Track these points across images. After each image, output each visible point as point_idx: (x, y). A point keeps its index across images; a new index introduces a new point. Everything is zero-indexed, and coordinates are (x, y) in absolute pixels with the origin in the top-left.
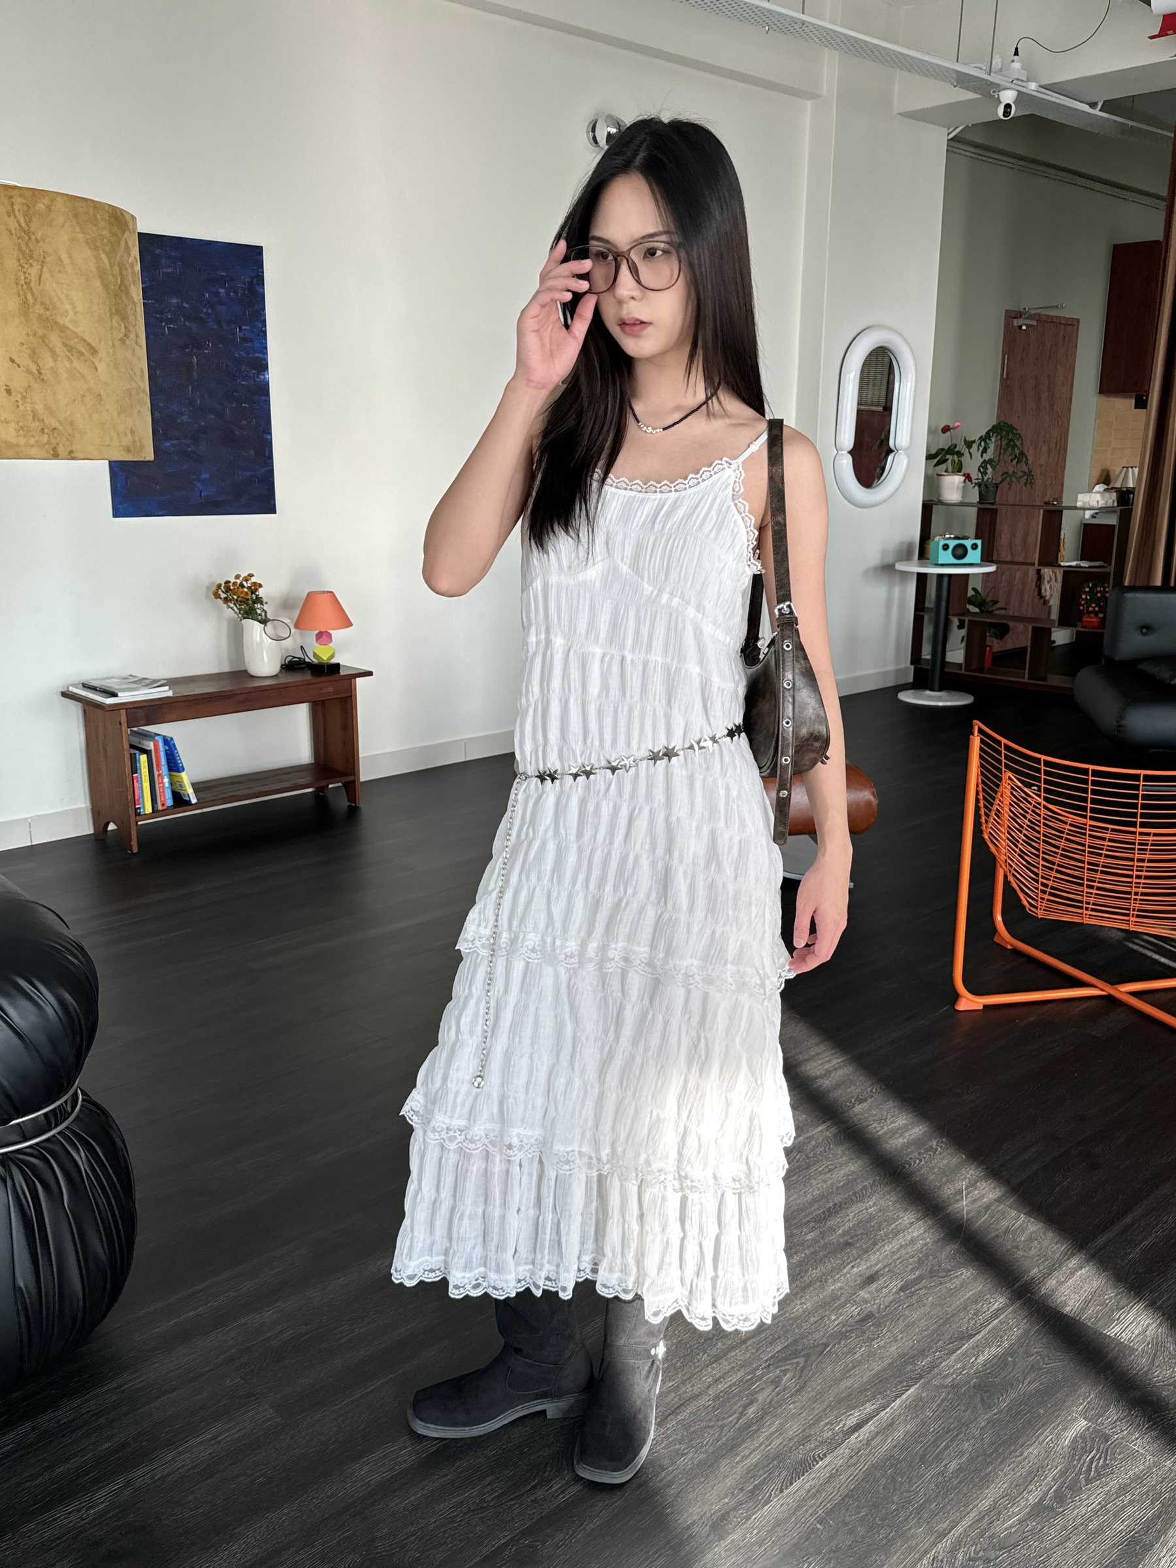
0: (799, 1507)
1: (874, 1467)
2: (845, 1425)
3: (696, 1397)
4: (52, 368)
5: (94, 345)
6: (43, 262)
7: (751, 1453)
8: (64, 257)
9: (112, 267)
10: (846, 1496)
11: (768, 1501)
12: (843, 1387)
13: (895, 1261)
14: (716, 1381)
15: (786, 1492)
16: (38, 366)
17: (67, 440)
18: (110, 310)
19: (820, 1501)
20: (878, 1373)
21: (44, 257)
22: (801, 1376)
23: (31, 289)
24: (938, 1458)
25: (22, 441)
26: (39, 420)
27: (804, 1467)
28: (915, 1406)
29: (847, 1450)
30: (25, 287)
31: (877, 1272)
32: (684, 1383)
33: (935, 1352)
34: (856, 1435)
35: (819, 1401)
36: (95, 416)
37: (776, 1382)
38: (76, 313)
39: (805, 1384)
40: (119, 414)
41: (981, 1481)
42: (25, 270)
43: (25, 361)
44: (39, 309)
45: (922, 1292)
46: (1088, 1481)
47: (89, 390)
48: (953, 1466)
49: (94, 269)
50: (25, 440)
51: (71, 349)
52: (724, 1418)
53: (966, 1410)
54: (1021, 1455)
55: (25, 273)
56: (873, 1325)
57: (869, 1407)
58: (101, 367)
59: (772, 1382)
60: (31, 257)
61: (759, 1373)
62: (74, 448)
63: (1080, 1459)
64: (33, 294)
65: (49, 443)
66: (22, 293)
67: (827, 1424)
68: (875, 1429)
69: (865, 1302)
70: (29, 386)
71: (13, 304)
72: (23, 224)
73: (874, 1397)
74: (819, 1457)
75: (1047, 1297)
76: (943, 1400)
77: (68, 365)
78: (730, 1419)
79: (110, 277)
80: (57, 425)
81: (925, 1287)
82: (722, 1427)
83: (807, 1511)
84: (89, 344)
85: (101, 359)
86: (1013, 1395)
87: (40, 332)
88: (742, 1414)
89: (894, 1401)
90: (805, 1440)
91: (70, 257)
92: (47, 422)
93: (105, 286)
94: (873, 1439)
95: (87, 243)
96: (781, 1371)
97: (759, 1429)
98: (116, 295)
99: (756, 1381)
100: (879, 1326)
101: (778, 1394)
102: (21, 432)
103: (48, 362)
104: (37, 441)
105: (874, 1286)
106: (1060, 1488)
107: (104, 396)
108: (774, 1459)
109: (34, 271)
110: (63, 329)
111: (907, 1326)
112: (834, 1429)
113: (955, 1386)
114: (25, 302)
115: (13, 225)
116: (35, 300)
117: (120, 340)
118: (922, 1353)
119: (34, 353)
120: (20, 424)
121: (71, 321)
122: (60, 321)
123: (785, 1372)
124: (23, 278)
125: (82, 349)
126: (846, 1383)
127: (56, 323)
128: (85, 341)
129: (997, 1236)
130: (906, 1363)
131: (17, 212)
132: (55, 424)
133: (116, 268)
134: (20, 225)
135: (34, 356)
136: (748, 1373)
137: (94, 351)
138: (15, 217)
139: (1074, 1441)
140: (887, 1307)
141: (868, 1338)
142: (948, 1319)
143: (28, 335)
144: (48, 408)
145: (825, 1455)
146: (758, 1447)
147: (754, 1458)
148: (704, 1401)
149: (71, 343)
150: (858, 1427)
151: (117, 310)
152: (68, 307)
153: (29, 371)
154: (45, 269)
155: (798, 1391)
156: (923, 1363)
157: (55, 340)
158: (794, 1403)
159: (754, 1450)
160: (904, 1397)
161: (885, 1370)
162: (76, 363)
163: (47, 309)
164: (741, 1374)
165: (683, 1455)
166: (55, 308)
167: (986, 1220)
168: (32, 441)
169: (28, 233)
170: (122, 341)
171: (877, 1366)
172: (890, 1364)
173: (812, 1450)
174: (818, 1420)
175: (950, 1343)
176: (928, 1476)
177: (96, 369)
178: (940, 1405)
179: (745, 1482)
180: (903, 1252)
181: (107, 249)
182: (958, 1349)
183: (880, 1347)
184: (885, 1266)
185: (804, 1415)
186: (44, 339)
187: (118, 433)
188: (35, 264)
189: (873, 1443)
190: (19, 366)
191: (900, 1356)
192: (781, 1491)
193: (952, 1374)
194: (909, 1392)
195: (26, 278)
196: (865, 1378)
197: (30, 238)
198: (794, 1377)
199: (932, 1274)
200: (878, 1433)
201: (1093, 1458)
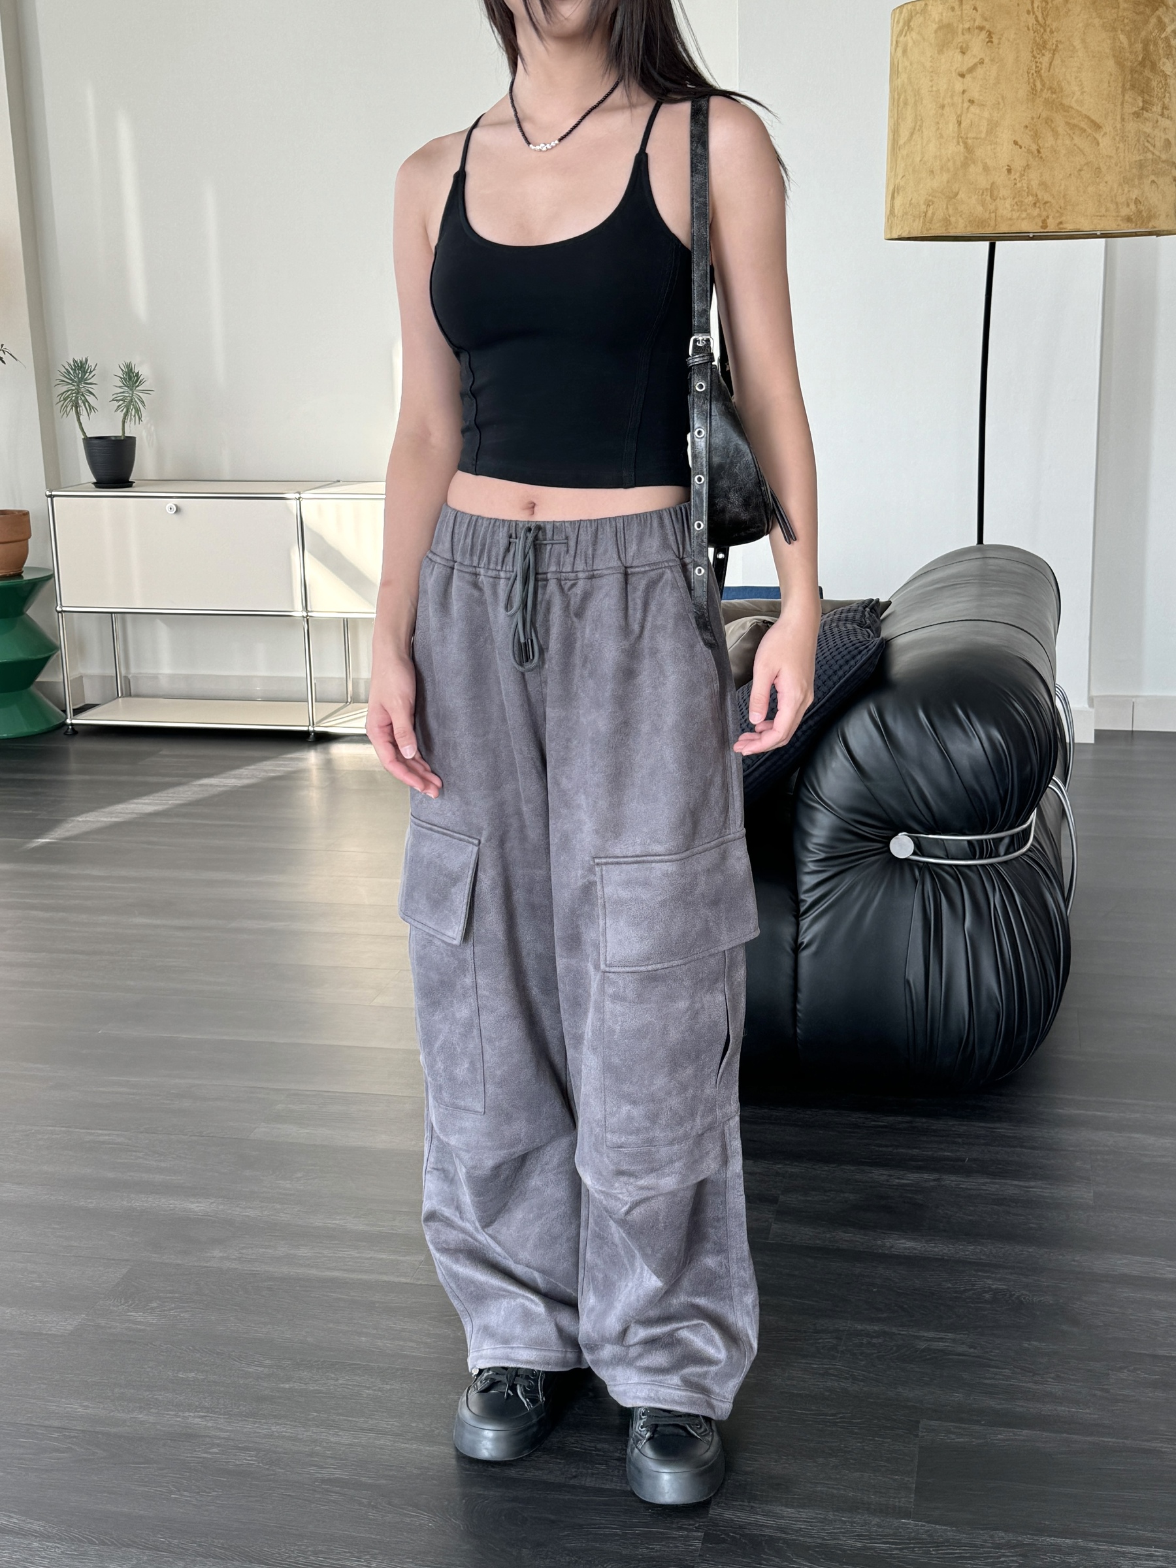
4: (1052, 146)
5: (1098, 121)
6: (1054, 50)
8: (1077, 43)
9: (1131, 44)
16: (1038, 145)
17: (1058, 211)
18: (1123, 85)
21: (1057, 46)
23: (1041, 76)
25: (1015, 215)
26: (1032, 195)
30: (1035, 74)
36: (1091, 189)
38: (1082, 93)
40: (1120, 185)
42: (1037, 60)
43: (1026, 141)
44: (1047, 94)
47: (1087, 164)
49: (1108, 51)
50: (1018, 214)
51: (1073, 127)
55: (1037, 62)
58: (1105, 142)
60: (1044, 47)
62: (1064, 218)
64: (1042, 80)
65: (1039, 215)
66: (1032, 80)
70: (1028, 165)
71: (1023, 92)
72: (1040, 18)
77: (1068, 142)
79: (1128, 55)
80: (1050, 199)
84: (1092, 121)
85: (1105, 134)
87: (1044, 115)
91: (1083, 41)
92: (1040, 197)
93: (1120, 64)
95: (1103, 26)
98: (1133, 71)
102: (1015, 207)
103: (1048, 141)
104: (1028, 214)
107: (1104, 169)
109: (1045, 60)
110: (1066, 109)
114: (1034, 89)
115: (1031, 20)
116: (1043, 85)
117: (1134, 113)
119: (1036, 134)
120: (1016, 200)
121: (1077, 101)
122: (1066, 102)
124: (1034, 67)
125: (1085, 127)
127: (1061, 104)
128: (1088, 118)
131: (1036, 9)
132: (1047, 197)
133: (1139, 46)
134: (1037, 21)
135: (1036, 136)
137: (1098, 127)
138: (1034, 13)
143: (1033, 118)
144: (1043, 184)
149: (1075, 121)
151: (1133, 87)
152: (1076, 88)
153: (1029, 151)
154: (1057, 56)
157: (1059, 120)
162: (1077, 140)
163: (1054, 93)
166: (1062, 90)
168: (1024, 215)
169: (1044, 26)
170: (1137, 115)
177: (1098, 144)
181: (1128, 28)
186: (1049, 121)
187: (1117, 203)
188: (1047, 53)
190: (1021, 147)
195: (1037, 67)
197: (1045, 31)
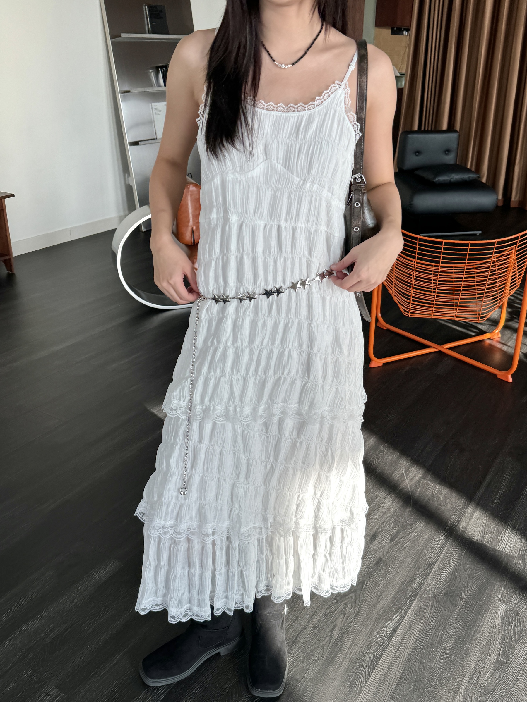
0: (378, 691)
1: (410, 656)
2: (387, 632)
3: (304, 629)
7: (343, 661)
10: (400, 678)
11: (361, 691)
12: (379, 608)
13: (383, 523)
14: (312, 617)
15: (369, 682)
19: (388, 684)
20: (395, 595)
22: (355, 605)
24: (440, 643)
27: (373, 664)
28: (419, 612)
29: (393, 648)
31: (376, 532)
32: (294, 621)
33: (419, 577)
34: (394, 637)
35: (369, 620)
37: (343, 612)
39: (359, 610)
41: (465, 653)
45: (402, 540)
46: (517, 641)
48: (449, 646)
52: (323, 641)
53: (445, 610)
54: (480, 632)
56: (383, 565)
57: (396, 618)
59: (341, 612)
61: (333, 607)
63: (508, 629)
67: (378, 633)
68: (404, 632)
69: (376, 551)
73: (397, 611)
74: (379, 655)
75: (463, 532)
76: (432, 606)
78: (326, 640)
81: (403, 537)
82: (323, 647)
83: (383, 692)
86: (465, 596)
88: (331, 636)
89: (408, 612)
90: (369, 646)
94: (403, 638)
96: (344, 604)
97: (342, 645)
99: (333, 613)
100: (387, 565)
101: (347, 619)
105: (377, 541)
106: (504, 649)
108: (356, 662)
111: (400, 563)
112: (382, 636)
113: (435, 596)
118: (413, 579)
123: (346, 604)
126: (379, 606)
129: (429, 499)
130: (407, 586)
136: (328, 609)
139: (503, 619)
140: (387, 553)
141: (384, 574)
142: (420, 555)
145: (382, 654)
146: (346, 655)
147: (345, 665)
148: (308, 631)
150: (394, 632)
155: (356, 615)
156: (415, 584)
158: (356, 623)
159: (344, 658)
160: (412, 608)
161: (397, 593)
164: (324, 609)
165: (307, 670)
167: (420, 491)
171: (393, 591)
172: (399, 589)
173: (375, 652)
174: (372, 632)
175: (425, 569)
176: (438, 656)
178: (431, 610)
179: (345, 681)
180: (385, 517)
182: (430, 572)
183: (391, 579)
184: (379, 527)
185: (364, 630)
189: (405, 640)
191: (403, 583)
192: (366, 682)
193: (432, 589)
194: (413, 604)
196: (389, 601)
198: (352, 606)
199: (404, 528)
200: (405, 634)
201: (514, 627)
